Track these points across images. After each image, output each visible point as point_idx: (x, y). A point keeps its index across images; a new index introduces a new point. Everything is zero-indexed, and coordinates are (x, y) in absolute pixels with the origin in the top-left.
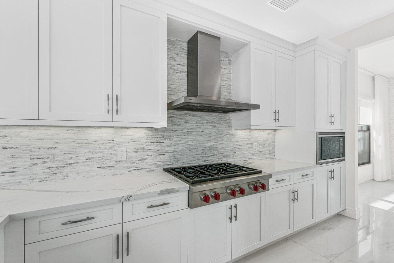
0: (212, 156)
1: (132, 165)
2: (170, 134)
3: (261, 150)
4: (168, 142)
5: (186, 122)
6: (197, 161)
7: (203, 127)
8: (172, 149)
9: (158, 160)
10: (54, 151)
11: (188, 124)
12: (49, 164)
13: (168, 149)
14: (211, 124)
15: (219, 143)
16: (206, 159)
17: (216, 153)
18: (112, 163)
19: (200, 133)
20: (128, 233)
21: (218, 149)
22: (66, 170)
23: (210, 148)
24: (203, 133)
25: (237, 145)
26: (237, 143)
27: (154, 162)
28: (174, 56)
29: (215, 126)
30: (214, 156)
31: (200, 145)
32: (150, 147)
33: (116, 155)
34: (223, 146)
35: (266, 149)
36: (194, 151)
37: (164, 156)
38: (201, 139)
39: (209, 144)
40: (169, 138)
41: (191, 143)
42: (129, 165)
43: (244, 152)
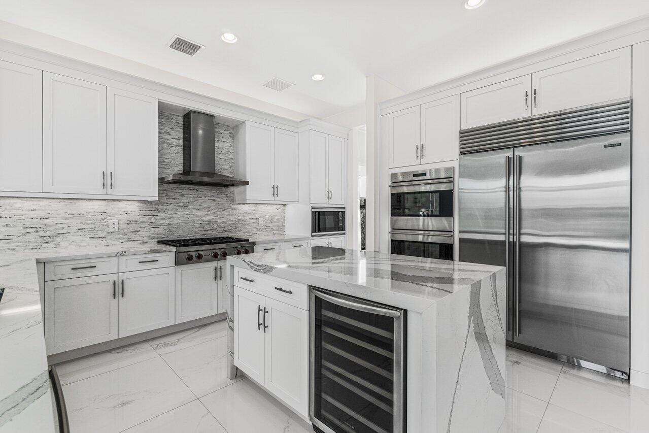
0: (211, 230)
1: (125, 237)
2: (165, 207)
3: (268, 225)
4: (162, 215)
5: (183, 195)
6: (194, 234)
7: (200, 201)
8: (167, 222)
9: (152, 232)
10: (46, 221)
11: (184, 198)
12: (41, 233)
13: (162, 222)
14: (210, 198)
15: (219, 217)
16: (205, 233)
17: (215, 227)
18: (104, 234)
19: (198, 207)
20: (123, 280)
21: (217, 223)
22: (58, 239)
23: (209, 222)
24: (201, 207)
25: (240, 219)
26: (240, 218)
27: (147, 234)
28: (169, 130)
29: (214, 200)
30: (213, 230)
31: (198, 218)
32: (143, 220)
33: (108, 226)
34: (223, 220)
35: (274, 224)
36: (191, 224)
37: (158, 229)
38: (199, 213)
39: (208, 218)
40: (164, 211)
41: (186, 216)
42: (121, 236)
43: (248, 227)
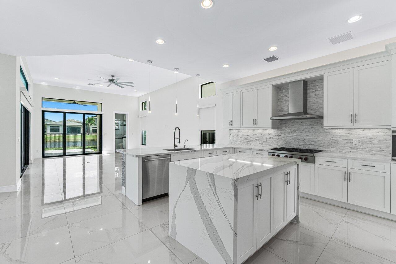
0: (309, 145)
1: (268, 144)
2: (284, 132)
3: (364, 146)
4: (283, 135)
5: (293, 126)
6: (299, 146)
7: (303, 128)
8: (285, 139)
9: (279, 143)
10: (248, 136)
11: (294, 127)
12: (247, 140)
13: (283, 138)
14: (309, 126)
15: (315, 137)
16: (306, 146)
17: (313, 143)
18: (262, 142)
19: (301, 132)
21: (314, 141)
22: (250, 142)
23: (308, 140)
24: (304, 131)
25: (333, 140)
26: (333, 138)
27: (277, 143)
28: (286, 94)
29: (312, 127)
30: (311, 145)
31: (301, 138)
32: (275, 137)
33: (263, 139)
34: (319, 140)
35: (373, 145)
36: (297, 141)
37: (281, 142)
38: (302, 134)
39: (308, 138)
40: (284, 133)
41: (295, 136)
42: (267, 143)
43: (341, 145)
